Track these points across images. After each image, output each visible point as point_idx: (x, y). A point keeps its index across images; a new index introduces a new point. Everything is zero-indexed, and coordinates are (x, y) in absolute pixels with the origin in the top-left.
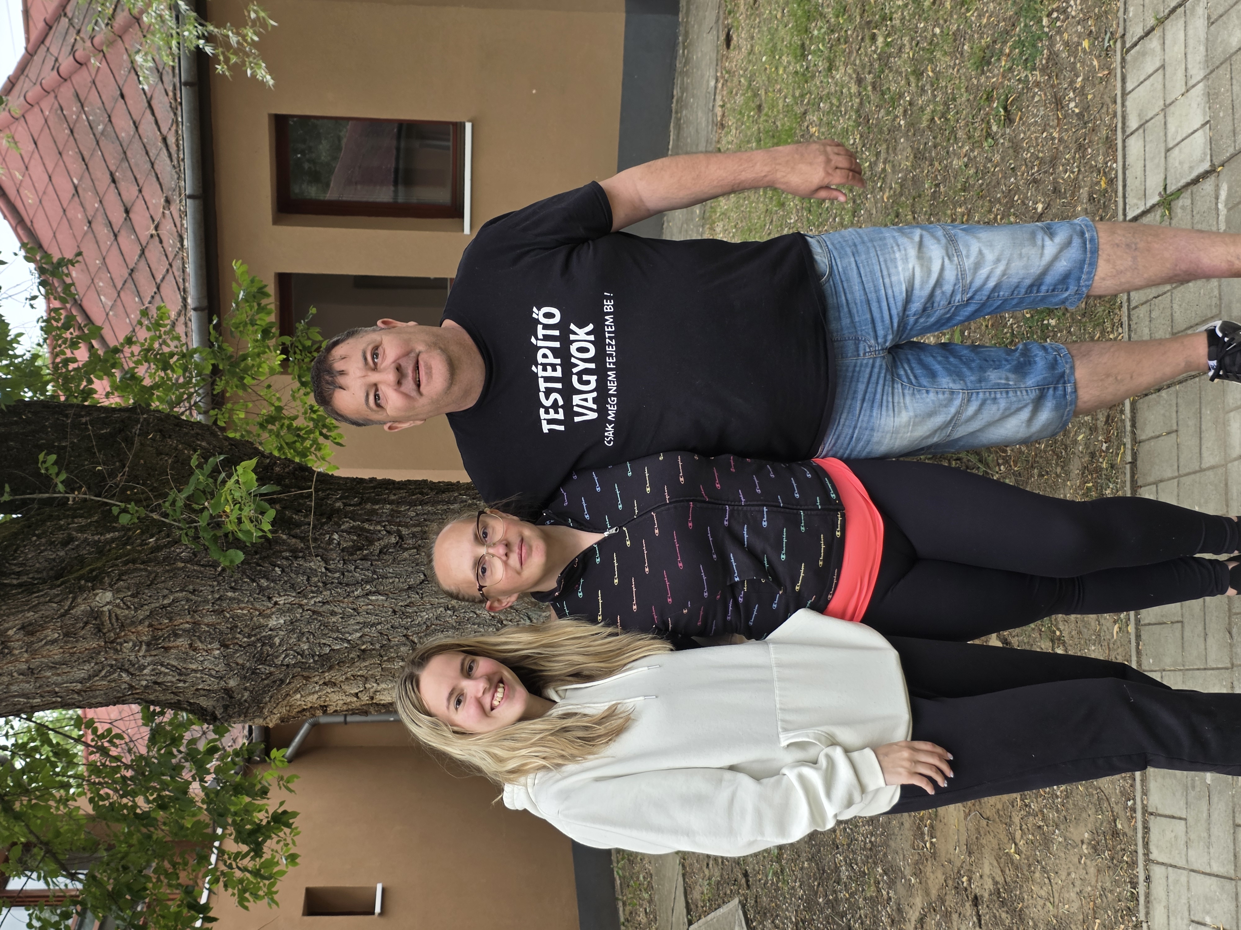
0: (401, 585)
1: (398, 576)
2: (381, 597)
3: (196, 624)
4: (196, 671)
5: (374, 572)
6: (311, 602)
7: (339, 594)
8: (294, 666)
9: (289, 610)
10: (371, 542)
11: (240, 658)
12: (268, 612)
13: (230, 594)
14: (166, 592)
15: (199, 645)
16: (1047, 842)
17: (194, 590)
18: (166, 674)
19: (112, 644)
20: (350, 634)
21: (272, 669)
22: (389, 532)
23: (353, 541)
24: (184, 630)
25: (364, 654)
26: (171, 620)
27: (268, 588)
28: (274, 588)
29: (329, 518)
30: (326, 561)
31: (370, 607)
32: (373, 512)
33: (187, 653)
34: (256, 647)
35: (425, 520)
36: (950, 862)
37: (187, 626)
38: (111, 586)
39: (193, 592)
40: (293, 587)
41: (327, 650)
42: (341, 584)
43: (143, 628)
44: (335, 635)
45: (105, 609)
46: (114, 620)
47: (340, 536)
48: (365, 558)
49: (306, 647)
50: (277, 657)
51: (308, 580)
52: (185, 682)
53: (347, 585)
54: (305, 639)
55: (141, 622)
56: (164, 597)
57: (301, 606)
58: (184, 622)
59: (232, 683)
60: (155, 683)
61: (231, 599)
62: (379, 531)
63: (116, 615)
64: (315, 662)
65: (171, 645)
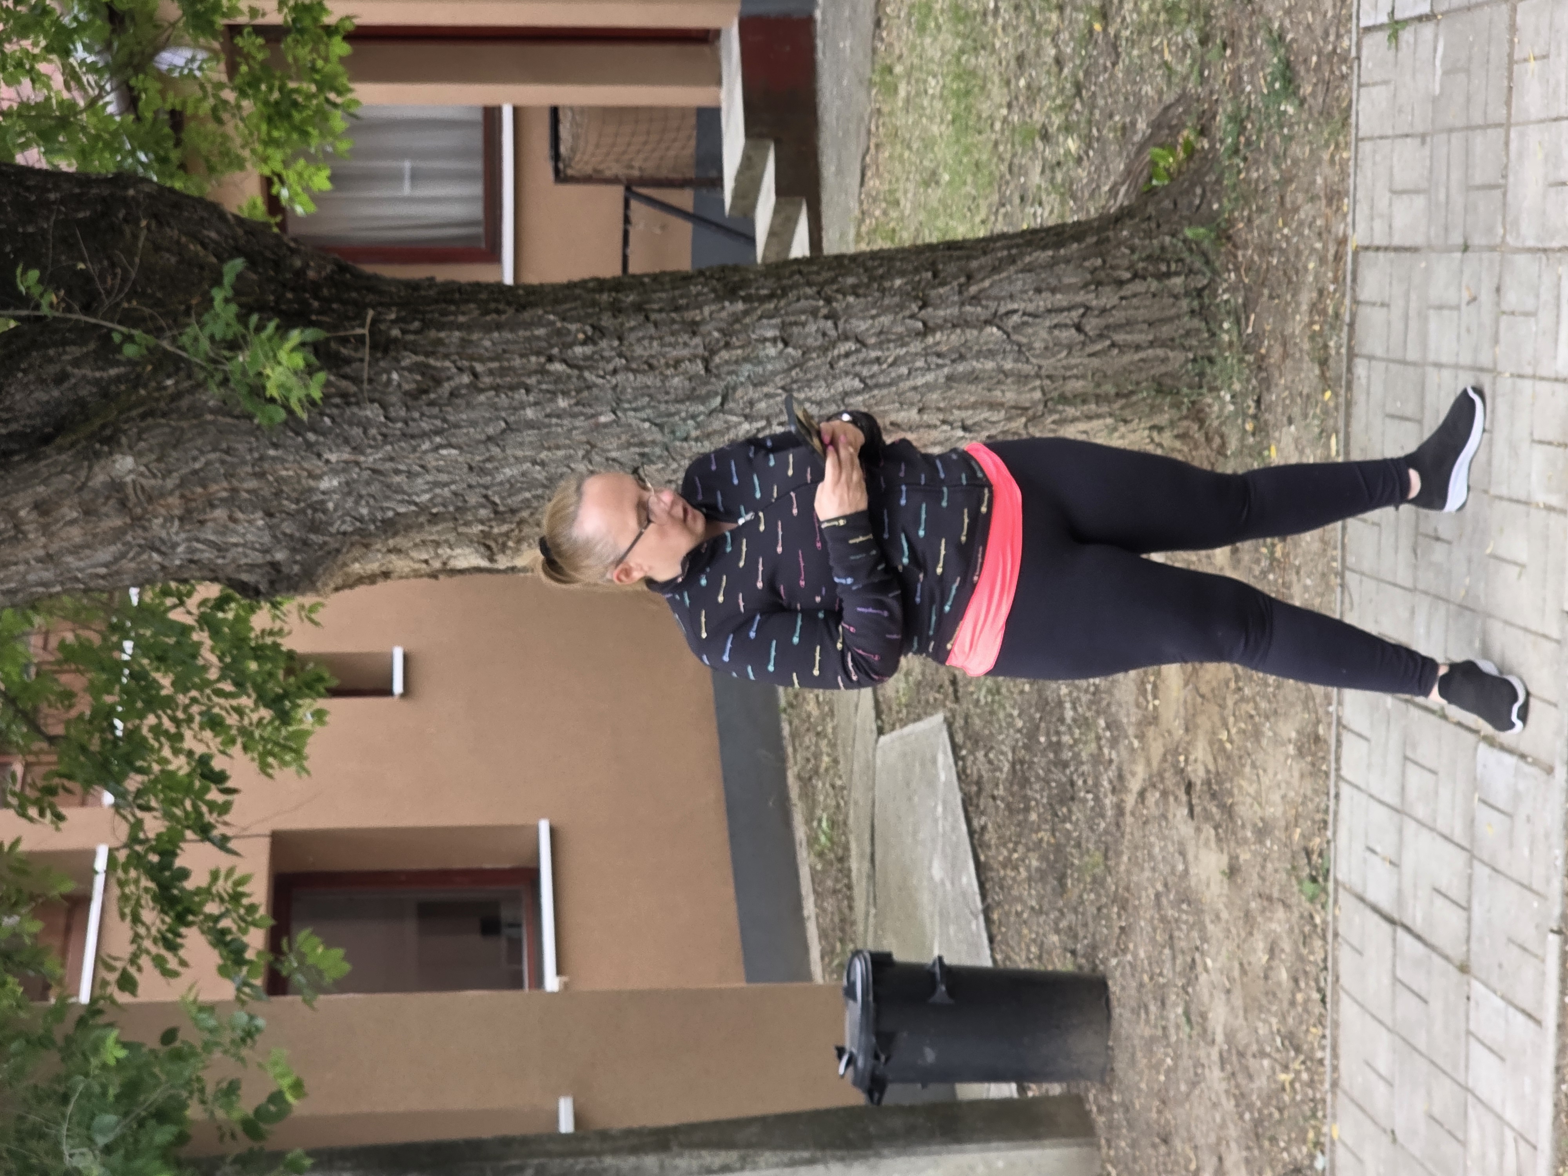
0: (478, 437)
1: (473, 423)
2: (454, 452)
3: (234, 491)
4: (236, 545)
5: (444, 420)
6: (371, 458)
7: (402, 448)
8: (352, 533)
9: (344, 470)
10: (438, 382)
11: (288, 527)
12: (318, 472)
13: (272, 452)
14: (195, 453)
15: (240, 515)
16: (1257, 734)
17: (229, 448)
18: (202, 551)
19: (138, 522)
20: (418, 495)
21: (327, 538)
22: (460, 370)
23: (416, 382)
24: (222, 500)
25: (434, 519)
26: (205, 487)
27: (317, 443)
28: (324, 444)
29: (386, 351)
30: (384, 406)
31: (442, 463)
32: (439, 342)
33: (225, 526)
34: (305, 514)
35: (504, 351)
36: (1169, 732)
37: (224, 494)
38: (130, 448)
39: (227, 452)
40: (347, 441)
41: (390, 514)
42: (404, 435)
43: (174, 500)
44: (399, 497)
45: (129, 479)
46: (139, 493)
47: (400, 376)
48: (431, 404)
49: (364, 511)
50: (331, 524)
51: (365, 432)
52: (224, 557)
53: (413, 437)
54: (363, 502)
55: (171, 493)
56: (195, 459)
57: (357, 464)
58: (219, 489)
59: (280, 556)
60: (191, 561)
61: (274, 459)
62: (448, 369)
63: (142, 487)
64: (377, 528)
65: (207, 517)
